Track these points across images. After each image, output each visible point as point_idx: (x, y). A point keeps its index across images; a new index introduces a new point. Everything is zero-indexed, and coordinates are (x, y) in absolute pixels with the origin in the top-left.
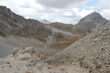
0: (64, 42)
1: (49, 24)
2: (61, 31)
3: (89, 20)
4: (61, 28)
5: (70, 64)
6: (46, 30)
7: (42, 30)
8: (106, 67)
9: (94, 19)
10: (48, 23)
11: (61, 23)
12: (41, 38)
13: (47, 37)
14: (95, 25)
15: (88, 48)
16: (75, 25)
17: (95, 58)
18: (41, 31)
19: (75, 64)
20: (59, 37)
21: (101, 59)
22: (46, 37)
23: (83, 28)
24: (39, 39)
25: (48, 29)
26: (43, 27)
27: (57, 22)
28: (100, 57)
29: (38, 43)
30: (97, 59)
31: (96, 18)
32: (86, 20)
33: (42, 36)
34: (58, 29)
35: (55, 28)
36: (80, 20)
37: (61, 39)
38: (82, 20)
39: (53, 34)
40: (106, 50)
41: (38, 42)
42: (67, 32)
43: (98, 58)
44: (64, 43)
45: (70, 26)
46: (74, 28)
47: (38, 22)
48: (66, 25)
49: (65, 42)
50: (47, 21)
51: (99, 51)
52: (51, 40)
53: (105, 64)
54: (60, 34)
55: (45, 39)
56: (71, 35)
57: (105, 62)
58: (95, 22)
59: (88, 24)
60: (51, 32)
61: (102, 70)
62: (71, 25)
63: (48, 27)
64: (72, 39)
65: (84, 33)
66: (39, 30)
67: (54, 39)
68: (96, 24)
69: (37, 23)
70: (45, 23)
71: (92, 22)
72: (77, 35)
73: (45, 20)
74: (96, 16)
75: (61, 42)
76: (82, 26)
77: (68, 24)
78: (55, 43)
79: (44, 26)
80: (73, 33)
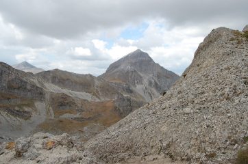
0: (74, 116)
1: (38, 75)
2: (66, 91)
3: (129, 67)
4: (67, 82)
5: (142, 160)
6: (29, 87)
7: (19, 88)
8: (223, 153)
9: (138, 64)
10: (35, 72)
11: (66, 72)
12: (16, 108)
13: (31, 105)
14: (141, 77)
15: (178, 127)
16: (100, 78)
17: (199, 142)
18: (16, 91)
19: (154, 159)
20: (62, 104)
21: (210, 143)
22: (28, 105)
23: (115, 83)
24: (10, 111)
25: (33, 86)
26: (21, 81)
27: (57, 70)
28: (207, 139)
29: (8, 122)
30: (202, 144)
31: (141, 63)
32: (122, 67)
33: (19, 102)
34: (59, 86)
35: (53, 82)
36: (110, 66)
37: (68, 109)
38: (114, 66)
39: (47, 96)
40: (215, 127)
41: (8, 119)
42: (81, 93)
43: (203, 142)
44: (75, 119)
45: (88, 78)
46: (97, 83)
47: (9, 67)
48: (78, 76)
49: (78, 115)
50: (32, 67)
51: (203, 130)
52: (41, 111)
53: (219, 149)
54: (65, 97)
55: (26, 109)
56: (90, 100)
57: (218, 147)
58: (141, 72)
59: (125, 75)
60: (41, 94)
61: (219, 159)
62: (91, 76)
63: (35, 81)
64: (93, 107)
65: (118, 93)
66: (10, 87)
67: (49, 110)
68: (142, 75)
69: (4, 69)
70: (26, 71)
71: (135, 71)
72: (103, 99)
73: (26, 64)
74: (141, 59)
75: (66, 116)
76: (115, 79)
77: (83, 75)
78: (53, 118)
79: (24, 79)
80: (94, 94)
